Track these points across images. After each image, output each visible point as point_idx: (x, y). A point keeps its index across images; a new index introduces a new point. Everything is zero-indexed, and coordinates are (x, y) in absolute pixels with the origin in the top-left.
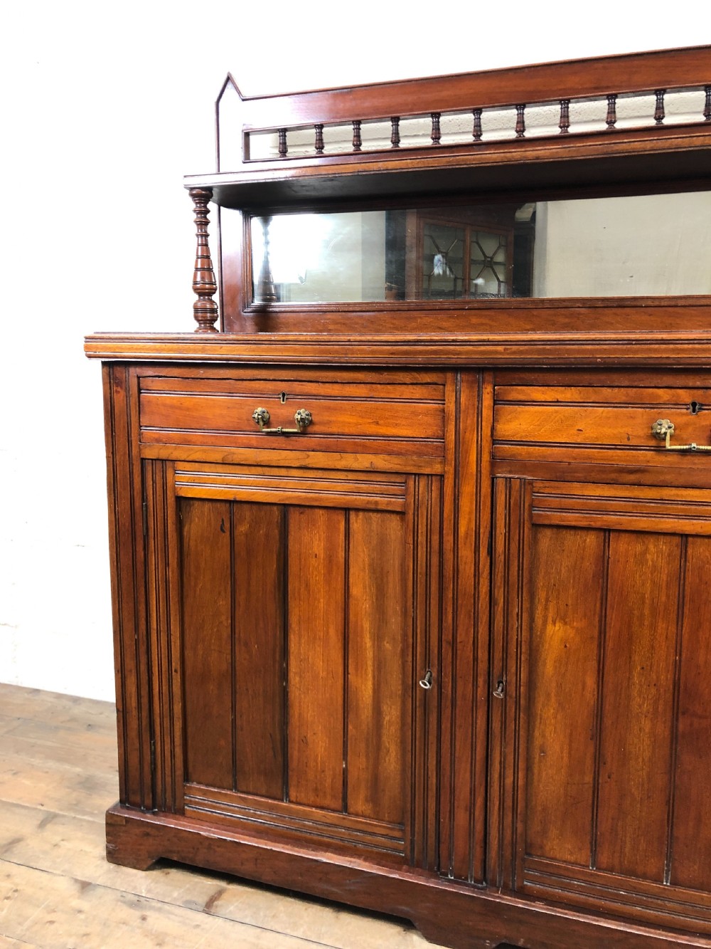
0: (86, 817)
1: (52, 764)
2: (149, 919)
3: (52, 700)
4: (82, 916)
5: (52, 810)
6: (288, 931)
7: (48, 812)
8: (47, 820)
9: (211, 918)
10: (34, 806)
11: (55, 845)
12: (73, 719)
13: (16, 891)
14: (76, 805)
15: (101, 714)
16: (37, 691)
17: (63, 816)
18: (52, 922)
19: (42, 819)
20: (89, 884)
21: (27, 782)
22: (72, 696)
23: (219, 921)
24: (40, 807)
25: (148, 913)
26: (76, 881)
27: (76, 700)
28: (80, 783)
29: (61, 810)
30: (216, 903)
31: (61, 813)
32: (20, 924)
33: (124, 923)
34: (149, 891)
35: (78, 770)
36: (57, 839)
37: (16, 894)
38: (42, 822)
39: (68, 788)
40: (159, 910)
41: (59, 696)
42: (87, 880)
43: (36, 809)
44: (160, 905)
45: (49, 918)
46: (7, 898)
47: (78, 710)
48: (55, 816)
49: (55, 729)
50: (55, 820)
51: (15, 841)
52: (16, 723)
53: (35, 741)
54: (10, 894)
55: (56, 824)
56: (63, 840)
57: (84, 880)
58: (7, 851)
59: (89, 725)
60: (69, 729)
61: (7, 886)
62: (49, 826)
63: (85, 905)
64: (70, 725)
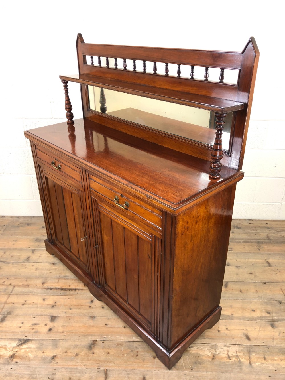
1: (24, 237)
3: (11, 218)
4: (57, 270)
5: (33, 248)
8: (33, 251)
10: (27, 248)
11: (40, 256)
12: (21, 223)
13: (37, 268)
14: (39, 246)
15: (28, 220)
16: (3, 216)
17: (37, 249)
18: (51, 272)
19: (32, 251)
21: (21, 243)
22: (16, 216)
26: (51, 263)
27: (18, 217)
28: (36, 240)
29: (35, 248)
32: (43, 274)
35: (33, 237)
36: (39, 255)
37: (38, 269)
39: (33, 242)
41: (12, 217)
42: (53, 262)
43: (28, 249)
45: (49, 272)
46: (36, 270)
47: (21, 220)
48: (35, 250)
49: (18, 227)
50: (35, 251)
51: (29, 257)
52: (5, 227)
53: (14, 231)
54: (36, 269)
55: (36, 251)
56: (41, 255)
57: (52, 262)
58: (28, 260)
59: (27, 224)
60: (22, 226)
61: (34, 267)
62: (35, 252)
63: (56, 267)
64: (21, 225)
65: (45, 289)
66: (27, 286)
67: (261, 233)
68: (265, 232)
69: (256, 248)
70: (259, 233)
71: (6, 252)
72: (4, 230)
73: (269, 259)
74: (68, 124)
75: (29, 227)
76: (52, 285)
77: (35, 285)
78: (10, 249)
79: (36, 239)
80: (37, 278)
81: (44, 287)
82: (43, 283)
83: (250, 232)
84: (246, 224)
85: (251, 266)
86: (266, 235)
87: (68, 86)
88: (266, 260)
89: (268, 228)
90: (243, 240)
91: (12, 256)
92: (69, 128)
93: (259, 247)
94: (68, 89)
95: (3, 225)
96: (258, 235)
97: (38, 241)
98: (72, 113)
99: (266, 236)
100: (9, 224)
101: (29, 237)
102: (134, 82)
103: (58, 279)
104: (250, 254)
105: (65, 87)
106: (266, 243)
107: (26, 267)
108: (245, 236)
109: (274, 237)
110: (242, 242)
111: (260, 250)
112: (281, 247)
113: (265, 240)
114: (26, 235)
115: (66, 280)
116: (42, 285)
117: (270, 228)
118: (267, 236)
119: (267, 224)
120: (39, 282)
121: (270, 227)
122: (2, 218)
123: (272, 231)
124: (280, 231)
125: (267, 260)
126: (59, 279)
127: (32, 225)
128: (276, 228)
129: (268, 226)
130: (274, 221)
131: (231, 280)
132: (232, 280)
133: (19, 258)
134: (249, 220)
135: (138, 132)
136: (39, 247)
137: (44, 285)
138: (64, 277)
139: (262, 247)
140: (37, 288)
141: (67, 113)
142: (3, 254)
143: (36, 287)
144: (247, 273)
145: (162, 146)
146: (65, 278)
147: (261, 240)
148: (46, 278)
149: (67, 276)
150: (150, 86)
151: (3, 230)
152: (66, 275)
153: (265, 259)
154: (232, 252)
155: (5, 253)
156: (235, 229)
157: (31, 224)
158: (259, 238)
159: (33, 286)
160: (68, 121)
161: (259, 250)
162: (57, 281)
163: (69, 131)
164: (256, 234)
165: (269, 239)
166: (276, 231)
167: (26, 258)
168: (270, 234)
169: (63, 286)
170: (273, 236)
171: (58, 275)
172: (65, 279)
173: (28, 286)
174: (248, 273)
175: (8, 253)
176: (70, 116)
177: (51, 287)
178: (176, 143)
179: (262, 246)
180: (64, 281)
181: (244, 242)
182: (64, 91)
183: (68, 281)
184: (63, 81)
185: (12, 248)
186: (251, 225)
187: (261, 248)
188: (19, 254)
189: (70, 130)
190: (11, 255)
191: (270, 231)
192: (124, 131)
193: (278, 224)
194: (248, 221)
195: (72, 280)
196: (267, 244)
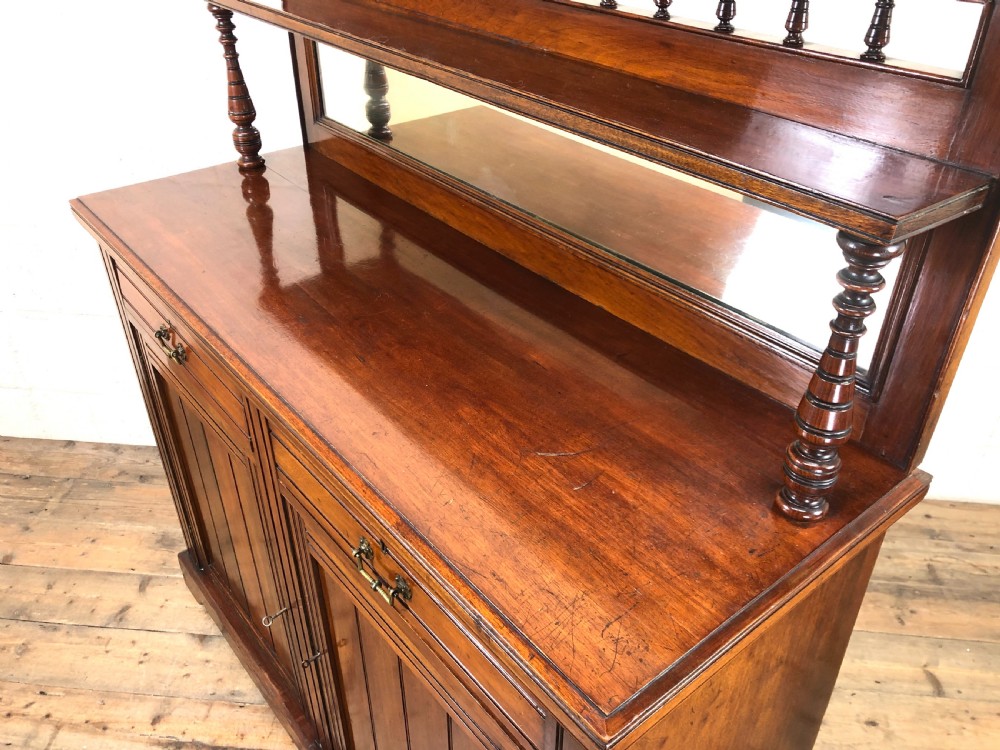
1: (123, 526)
3: (95, 452)
4: (211, 665)
5: (145, 573)
7: (141, 575)
8: (144, 583)
10: (126, 572)
11: (162, 607)
12: (122, 473)
13: (146, 654)
14: (164, 564)
15: (147, 461)
16: (70, 443)
17: (157, 577)
18: (188, 675)
19: (139, 583)
20: (205, 636)
21: (109, 548)
22: (110, 444)
24: (132, 572)
26: (193, 635)
27: (117, 449)
28: (158, 542)
29: (153, 572)
31: (153, 574)
35: (150, 528)
36: (160, 600)
37: (147, 657)
38: (140, 586)
39: (150, 548)
41: (98, 446)
42: (202, 633)
43: (129, 574)
45: (185, 671)
46: (141, 662)
47: (123, 461)
48: (150, 578)
49: (110, 486)
50: (151, 582)
51: (125, 609)
52: (67, 485)
53: (94, 502)
54: (142, 659)
55: (153, 586)
58: (121, 620)
59: (141, 477)
60: (123, 484)
61: (135, 651)
62: (148, 589)
63: (209, 655)
64: (122, 479)
65: (159, 744)
66: (100, 730)
67: (906, 554)
68: (920, 548)
69: (892, 613)
70: (901, 550)
71: (54, 583)
72: (64, 496)
73: (936, 664)
74: (242, 170)
75: (144, 487)
76: (183, 728)
77: (127, 727)
78: (69, 573)
79: (160, 538)
80: (138, 695)
81: (157, 737)
82: (156, 720)
85: (872, 690)
86: (925, 563)
87: (233, 27)
88: (925, 666)
89: (932, 534)
91: (71, 602)
92: (245, 185)
93: (899, 612)
94: (235, 39)
95: (63, 476)
96: (896, 561)
97: (165, 546)
98: (255, 130)
99: (926, 568)
100: (85, 474)
101: (137, 527)
102: (474, 26)
103: (207, 704)
104: (871, 640)
105: (223, 32)
106: (924, 594)
107: (108, 648)
109: (953, 572)
111: (908, 624)
112: (978, 615)
113: (921, 581)
114: (130, 520)
116: (150, 727)
117: (938, 536)
118: (929, 566)
119: (928, 516)
120: (143, 712)
121: (937, 530)
122: (66, 450)
123: (947, 547)
124: (971, 546)
125: (931, 669)
127: (156, 481)
128: (959, 533)
129: (932, 524)
130: (953, 505)
133: (93, 611)
135: (487, 225)
136: (166, 570)
137: (157, 726)
138: (231, 698)
139: (912, 612)
140: (133, 740)
141: (238, 131)
142: (43, 591)
143: (129, 735)
144: (858, 721)
145: (577, 296)
146: (233, 701)
147: (909, 584)
148: (169, 699)
149: (240, 694)
150: (538, 47)
151: (60, 494)
152: (237, 688)
153: (924, 662)
155: (50, 587)
157: (153, 477)
158: (900, 572)
159: (122, 730)
160: (243, 160)
161: (902, 622)
162: (203, 710)
163: (246, 195)
164: (889, 557)
165: (936, 580)
166: (959, 547)
167: (116, 611)
168: (939, 559)
169: (220, 737)
170: (949, 568)
171: (210, 689)
173: (105, 729)
174: (864, 718)
175: (58, 590)
176: (250, 142)
177: (182, 739)
178: (632, 297)
179: (913, 608)
182: (221, 49)
183: (242, 714)
184: (215, 8)
185: (76, 568)
187: (907, 613)
188: (94, 596)
189: (249, 192)
190: (68, 595)
191: (937, 545)
192: (439, 214)
193: (965, 521)
195: (256, 711)
196: (931, 600)
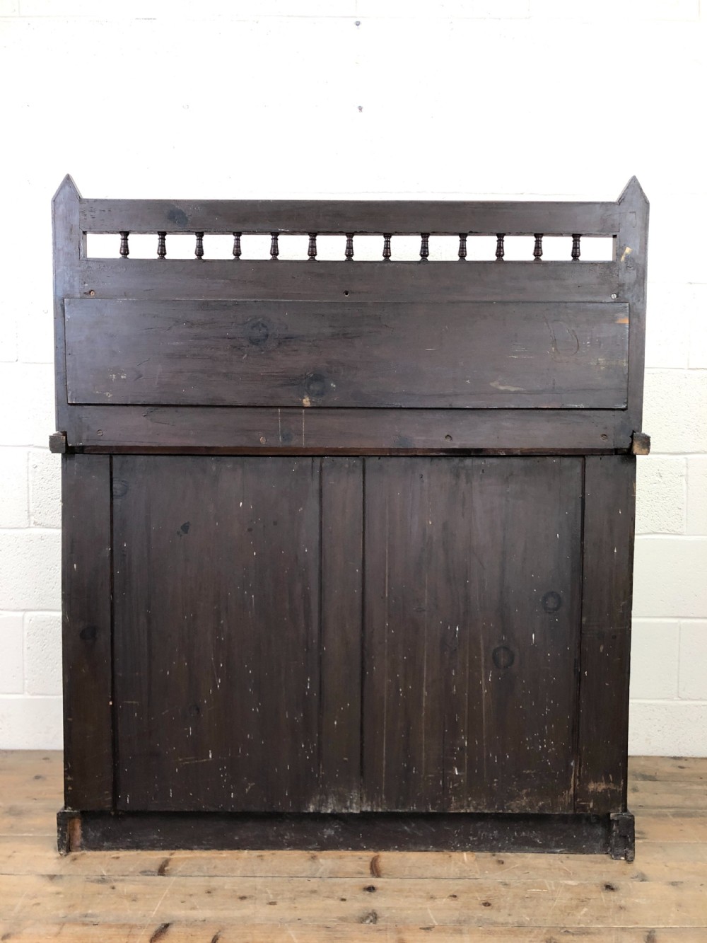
0: (25, 835)
2: (117, 888)
6: (229, 874)
9: (166, 878)
23: (174, 878)
25: (115, 884)
30: (166, 868)
32: (11, 910)
33: (99, 894)
34: (108, 871)
40: (122, 880)
44: (121, 878)
56: (14, 852)
57: (49, 874)
83: (688, 788)
84: (668, 768)
90: (671, 810)
108: (676, 800)
110: (669, 814)
115: (86, 928)
126: (64, 924)
131: (663, 924)
132: (668, 923)
134: (675, 758)
154: (646, 840)
156: (638, 782)
172: (85, 924)
180: (79, 930)
181: (676, 815)
186: (686, 771)
194: (674, 762)
